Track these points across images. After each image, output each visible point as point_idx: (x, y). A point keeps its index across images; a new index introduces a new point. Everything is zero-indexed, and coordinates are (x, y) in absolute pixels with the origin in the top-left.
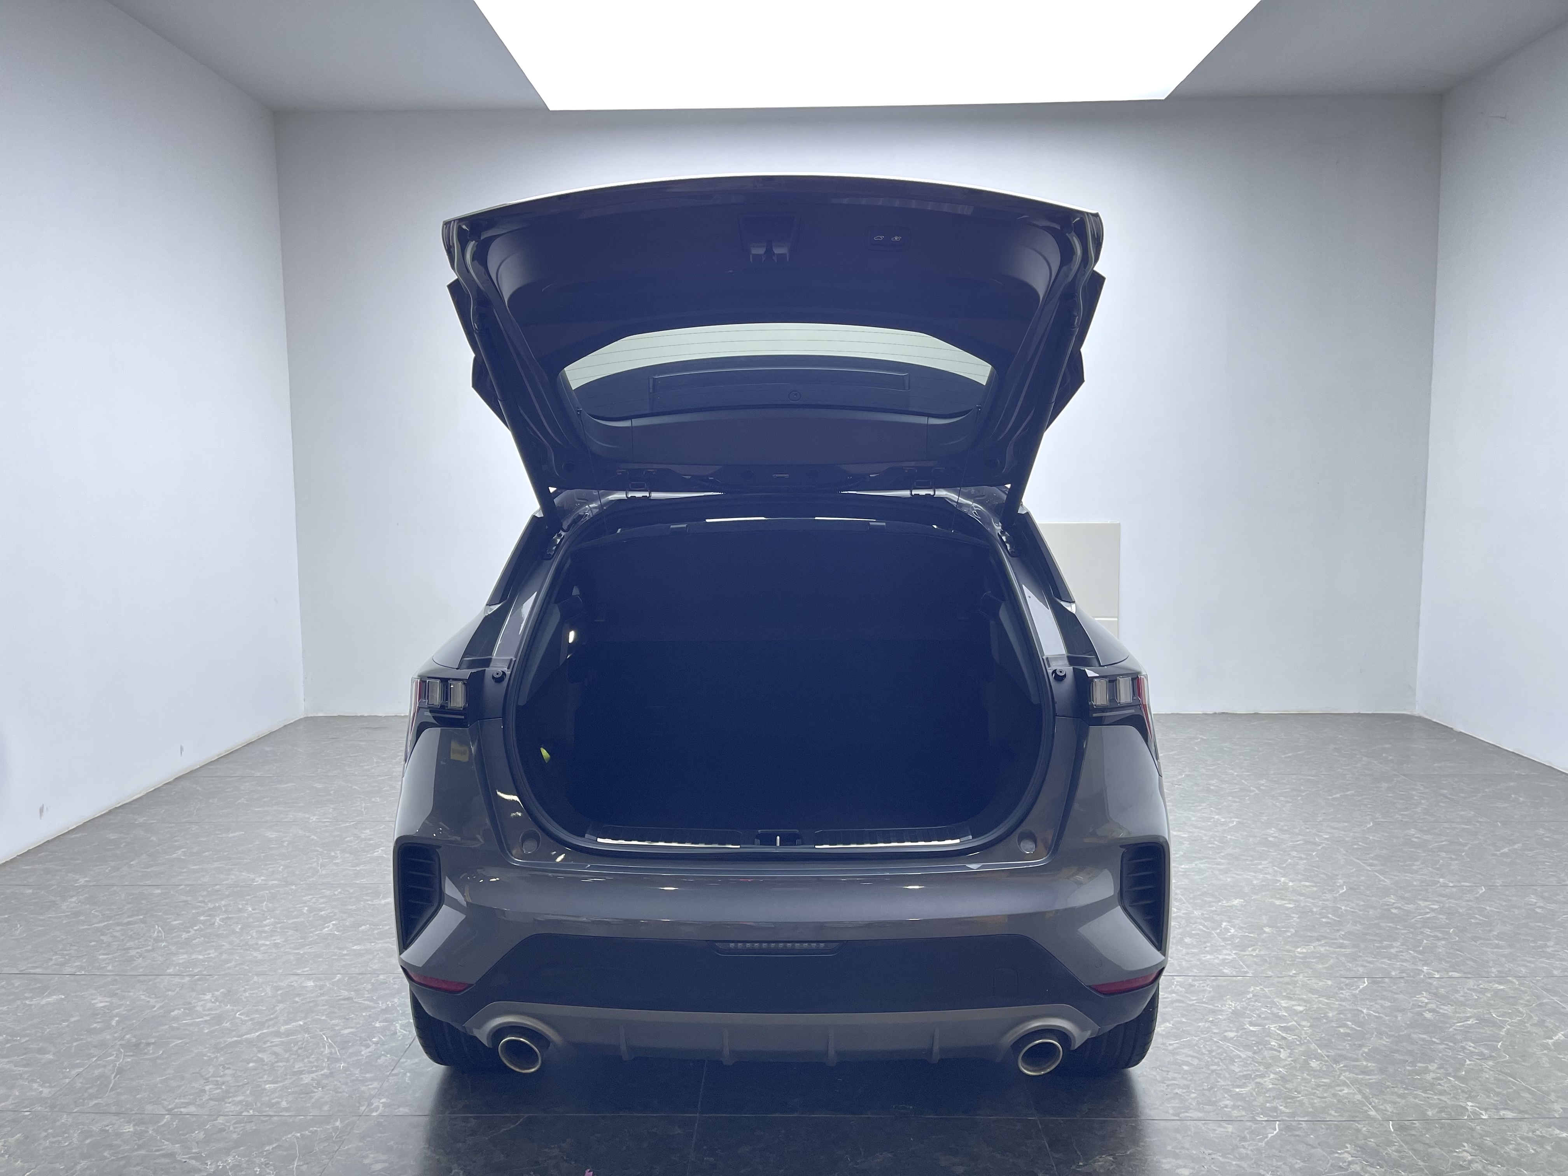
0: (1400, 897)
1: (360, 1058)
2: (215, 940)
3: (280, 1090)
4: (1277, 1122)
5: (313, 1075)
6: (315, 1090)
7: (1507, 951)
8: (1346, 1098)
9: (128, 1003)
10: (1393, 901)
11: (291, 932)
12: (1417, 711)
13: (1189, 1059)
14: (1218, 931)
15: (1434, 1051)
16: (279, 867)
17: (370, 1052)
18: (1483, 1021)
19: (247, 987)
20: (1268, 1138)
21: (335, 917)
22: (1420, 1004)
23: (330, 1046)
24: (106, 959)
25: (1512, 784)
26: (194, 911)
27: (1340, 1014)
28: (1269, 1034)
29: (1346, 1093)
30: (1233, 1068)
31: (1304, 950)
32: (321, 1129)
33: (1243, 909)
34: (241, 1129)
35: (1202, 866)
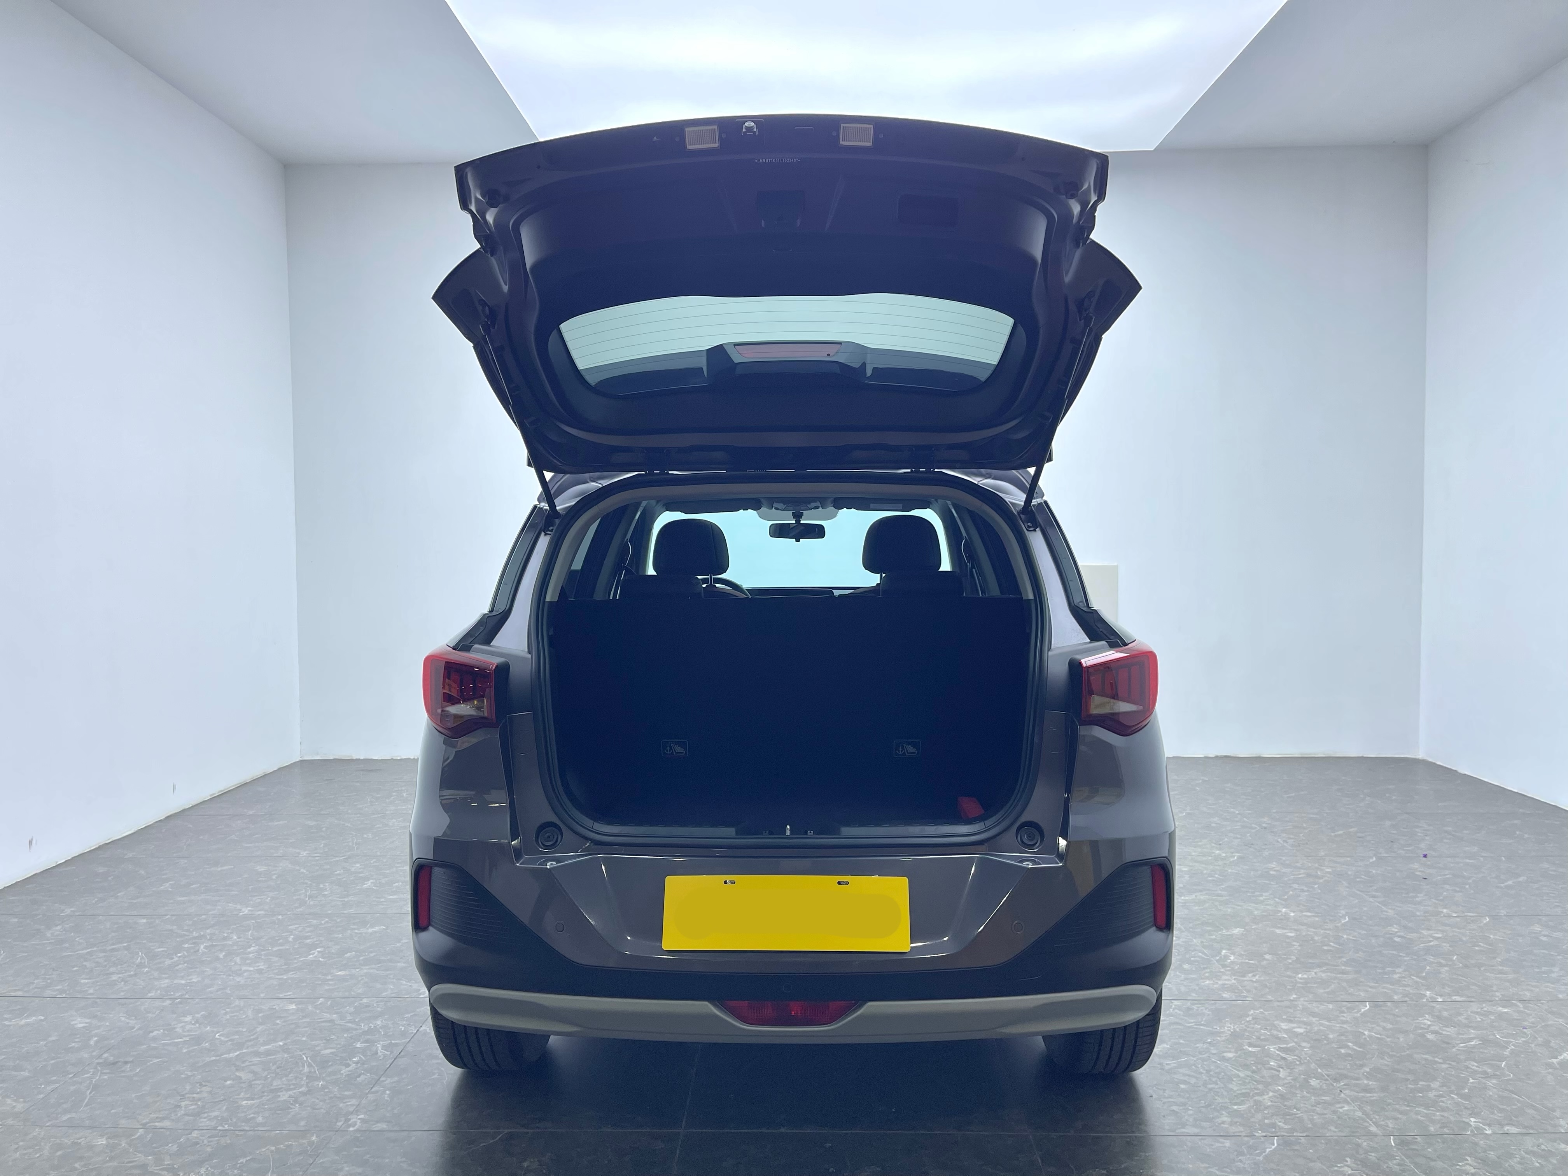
0: (1404, 926)
1: (339, 1076)
2: (198, 966)
3: (256, 1107)
4: (1276, 1138)
5: (291, 1093)
6: (292, 1107)
7: (1510, 977)
8: (1346, 1114)
9: (107, 1024)
10: (1396, 930)
11: (276, 959)
12: (1421, 755)
13: (1186, 1078)
14: (1218, 958)
15: (1437, 1070)
16: (267, 899)
17: (349, 1071)
18: (1485, 1042)
19: (228, 1010)
20: (1266, 1153)
21: (321, 945)
22: (1422, 1026)
23: (310, 1065)
24: (87, 983)
25: (1516, 822)
26: (178, 940)
27: (1341, 1035)
28: (1269, 1055)
29: (1347, 1110)
30: (1230, 1086)
31: (1305, 976)
32: (297, 1143)
33: (1243, 937)
34: (215, 1142)
35: (1202, 897)
